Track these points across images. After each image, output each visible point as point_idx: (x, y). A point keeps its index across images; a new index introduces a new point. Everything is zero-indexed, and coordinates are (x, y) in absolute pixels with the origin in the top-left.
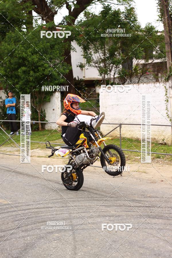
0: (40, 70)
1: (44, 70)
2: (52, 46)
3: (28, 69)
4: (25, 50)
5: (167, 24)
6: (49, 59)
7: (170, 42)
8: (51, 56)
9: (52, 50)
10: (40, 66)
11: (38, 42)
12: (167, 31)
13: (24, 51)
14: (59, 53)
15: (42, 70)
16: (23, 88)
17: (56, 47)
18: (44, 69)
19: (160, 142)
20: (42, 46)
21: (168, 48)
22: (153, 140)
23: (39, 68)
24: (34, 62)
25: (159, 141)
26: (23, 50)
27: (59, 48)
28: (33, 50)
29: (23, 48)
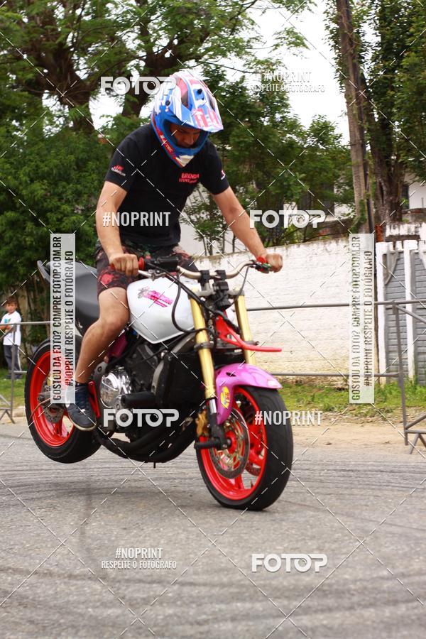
0: (50, 220)
1: (62, 218)
2: (80, 164)
3: (22, 218)
4: (13, 171)
5: (354, 97)
6: (73, 193)
7: (361, 141)
8: (79, 186)
9: (82, 172)
10: (51, 211)
11: (46, 152)
12: (354, 115)
13: (11, 173)
14: (99, 180)
15: (55, 219)
16: (9, 263)
17: (91, 165)
18: (59, 217)
19: (337, 384)
20: (55, 161)
21: (357, 155)
22: (322, 382)
23: (49, 215)
24: (36, 199)
25: (334, 383)
26: (9, 171)
27: (97, 169)
28: (34, 170)
29: (8, 166)
